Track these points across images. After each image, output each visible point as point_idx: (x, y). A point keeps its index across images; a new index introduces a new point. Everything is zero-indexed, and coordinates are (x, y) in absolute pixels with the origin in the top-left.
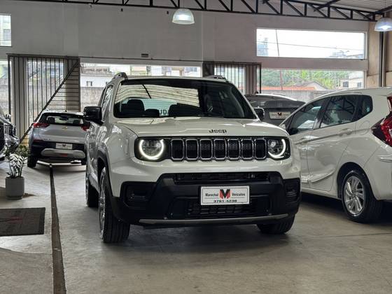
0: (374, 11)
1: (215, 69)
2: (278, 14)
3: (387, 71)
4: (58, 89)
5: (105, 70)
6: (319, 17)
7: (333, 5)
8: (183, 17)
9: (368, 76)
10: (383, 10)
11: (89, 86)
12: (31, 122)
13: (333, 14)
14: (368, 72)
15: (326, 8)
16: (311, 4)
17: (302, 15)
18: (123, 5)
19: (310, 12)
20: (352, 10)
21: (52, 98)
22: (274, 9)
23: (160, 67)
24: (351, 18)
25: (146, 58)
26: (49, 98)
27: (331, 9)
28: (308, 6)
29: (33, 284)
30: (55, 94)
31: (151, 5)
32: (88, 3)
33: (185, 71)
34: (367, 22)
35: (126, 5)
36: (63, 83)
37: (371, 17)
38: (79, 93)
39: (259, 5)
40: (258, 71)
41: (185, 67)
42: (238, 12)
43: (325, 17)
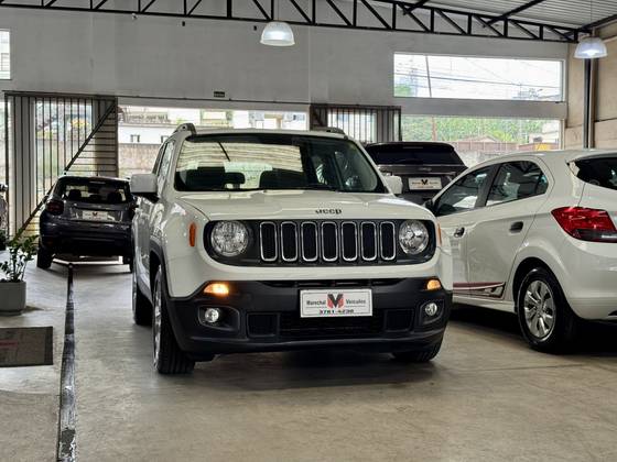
0: (576, 27)
1: (329, 115)
2: (427, 31)
3: (595, 120)
4: (83, 147)
5: (161, 118)
6: (492, 37)
7: (512, 17)
8: (277, 35)
9: (566, 127)
10: (589, 26)
11: (135, 141)
12: (41, 197)
13: (513, 31)
14: (566, 122)
15: (502, 23)
16: (478, 16)
17: (463, 33)
18: (185, 15)
19: (477, 28)
20: (541, 26)
21: (73, 159)
22: (420, 23)
23: (246, 113)
24: (541, 38)
25: (220, 99)
26: (69, 160)
27: (509, 24)
28: (473, 19)
29: (26, 437)
30: (78, 153)
31: (229, 17)
32: (130, 12)
33: (286, 118)
34: (566, 44)
35: (189, 16)
36: (91, 137)
37: (571, 36)
38: (116, 152)
39: (397, 18)
40: (396, 119)
41: (286, 114)
42: (365, 28)
43: (500, 36)
